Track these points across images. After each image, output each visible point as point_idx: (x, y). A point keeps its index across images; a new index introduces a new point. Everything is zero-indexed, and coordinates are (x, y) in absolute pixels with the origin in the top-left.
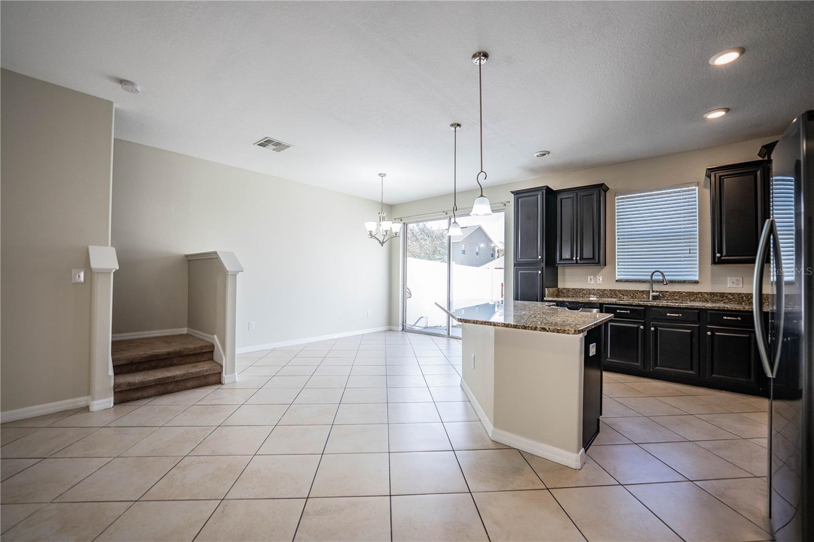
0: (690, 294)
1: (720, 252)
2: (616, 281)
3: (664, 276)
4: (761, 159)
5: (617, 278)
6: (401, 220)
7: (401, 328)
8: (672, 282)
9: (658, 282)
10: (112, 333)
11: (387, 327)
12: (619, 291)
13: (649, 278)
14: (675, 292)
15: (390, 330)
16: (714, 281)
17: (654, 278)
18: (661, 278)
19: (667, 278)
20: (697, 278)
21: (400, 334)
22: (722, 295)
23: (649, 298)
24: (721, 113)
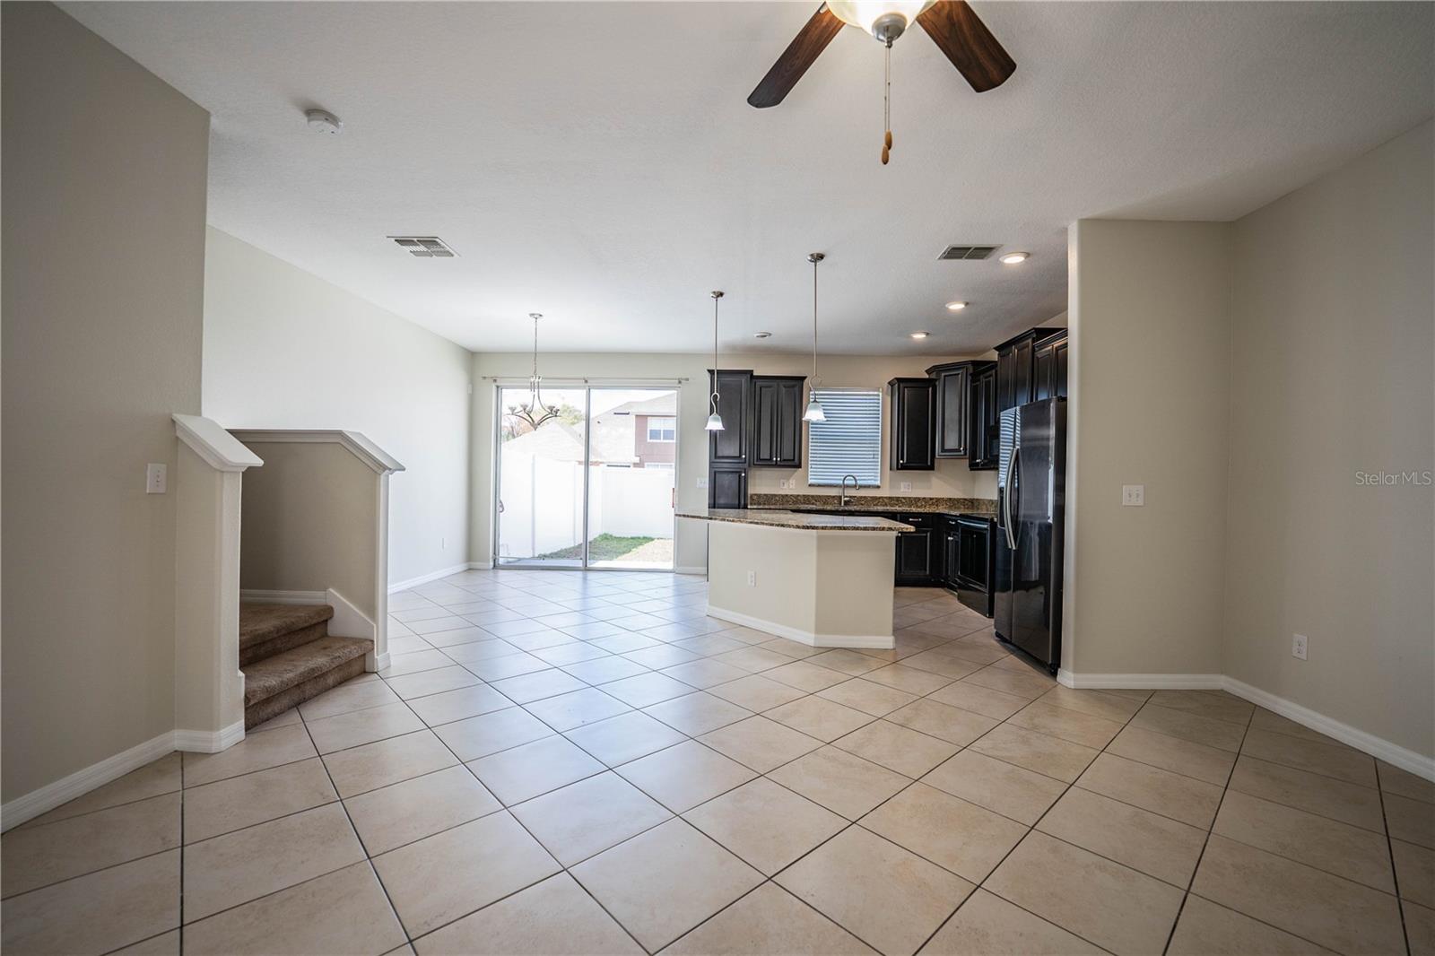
0: (874, 498)
1: (902, 459)
2: (810, 485)
3: (856, 480)
4: (927, 376)
5: (810, 481)
6: (495, 381)
7: (492, 564)
8: (861, 487)
9: (848, 486)
10: (241, 588)
11: (465, 565)
12: (813, 496)
13: (841, 482)
14: (861, 497)
15: (470, 569)
16: (892, 487)
17: (846, 482)
18: (853, 482)
19: (859, 482)
20: (878, 483)
21: (491, 573)
22: (898, 499)
23: (840, 503)
24: (924, 336)
